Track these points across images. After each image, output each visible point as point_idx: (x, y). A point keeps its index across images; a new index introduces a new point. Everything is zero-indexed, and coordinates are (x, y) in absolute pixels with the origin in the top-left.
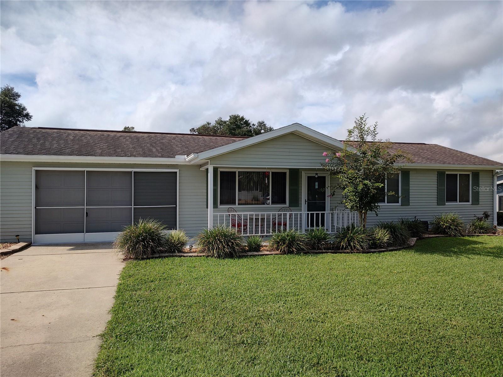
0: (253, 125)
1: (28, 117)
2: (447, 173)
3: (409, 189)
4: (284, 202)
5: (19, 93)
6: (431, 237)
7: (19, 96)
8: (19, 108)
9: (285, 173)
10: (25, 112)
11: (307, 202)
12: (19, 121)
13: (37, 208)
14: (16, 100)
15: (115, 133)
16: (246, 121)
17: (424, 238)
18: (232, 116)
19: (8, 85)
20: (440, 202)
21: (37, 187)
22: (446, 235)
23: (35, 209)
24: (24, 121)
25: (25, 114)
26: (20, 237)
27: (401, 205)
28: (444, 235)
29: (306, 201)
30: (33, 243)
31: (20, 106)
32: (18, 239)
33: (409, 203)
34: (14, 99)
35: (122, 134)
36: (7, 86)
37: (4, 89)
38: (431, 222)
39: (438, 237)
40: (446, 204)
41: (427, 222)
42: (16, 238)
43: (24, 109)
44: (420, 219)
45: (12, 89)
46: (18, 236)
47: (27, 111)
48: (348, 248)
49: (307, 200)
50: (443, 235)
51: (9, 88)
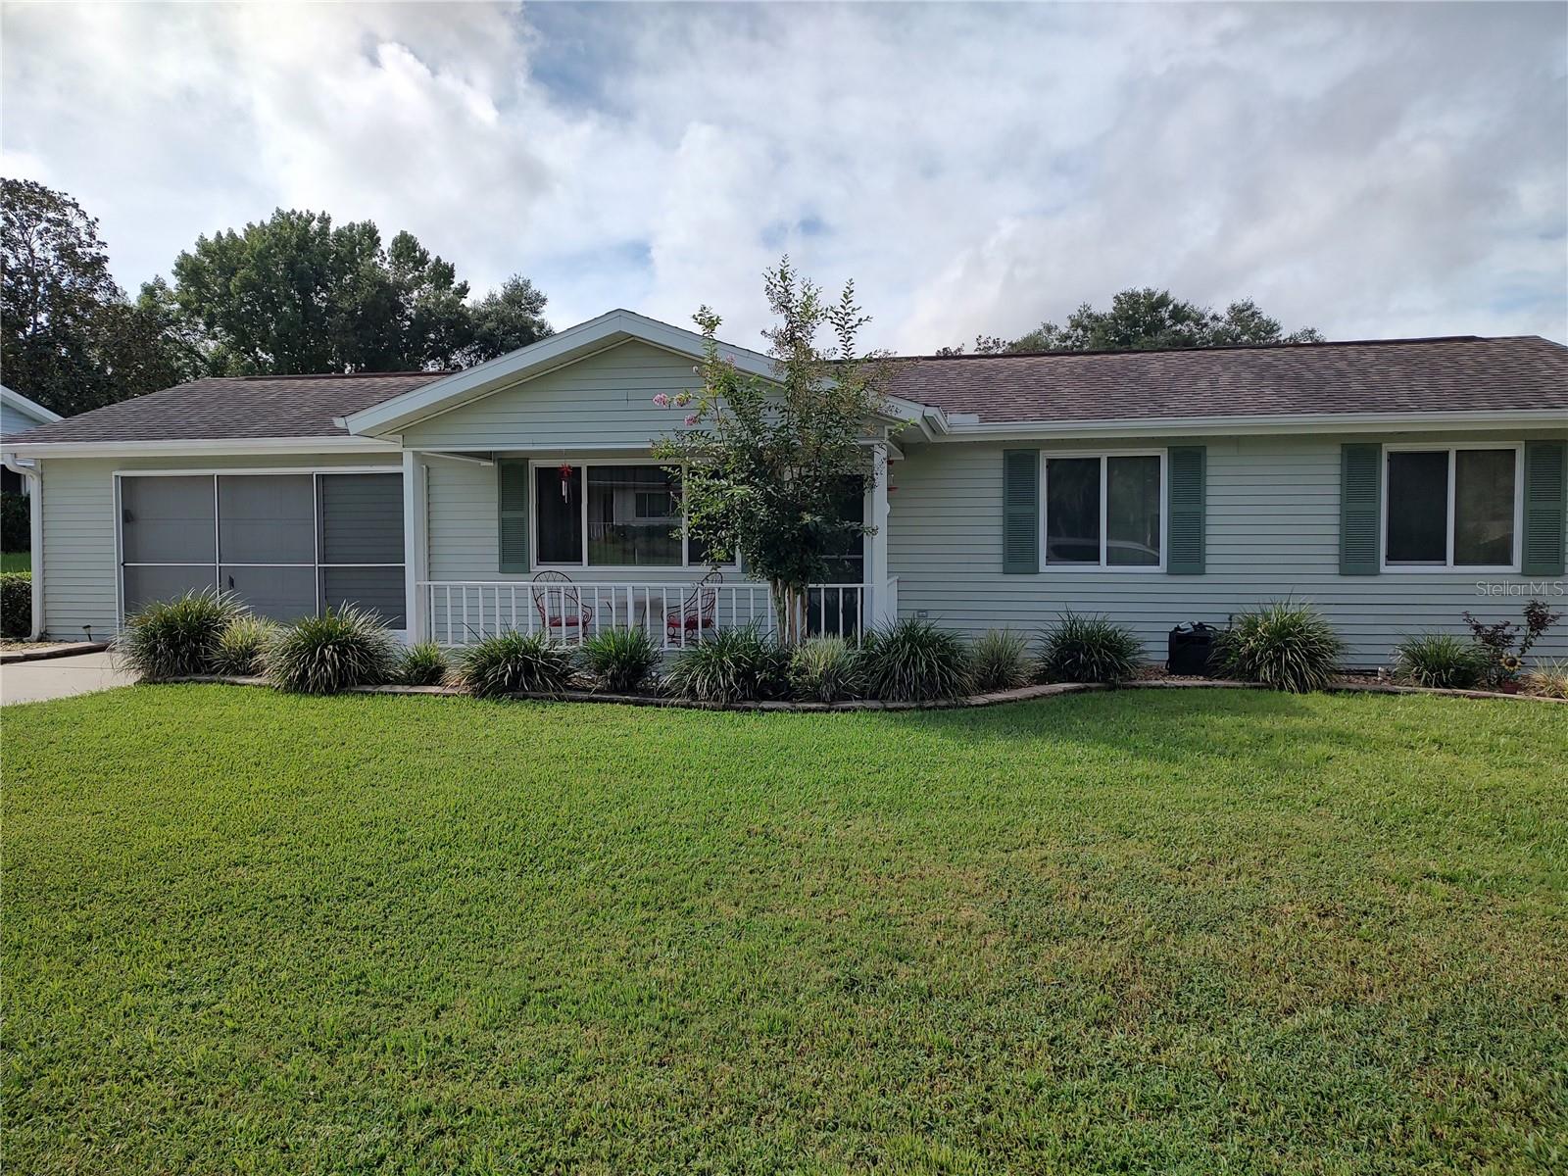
0: (1215, 318)
2: (1390, 448)
3: (1201, 515)
5: (543, 294)
7: (544, 301)
13: (126, 564)
14: (537, 313)
16: (1176, 306)
17: (1134, 688)
18: (1122, 297)
19: (518, 275)
20: (1355, 558)
21: (128, 517)
23: (122, 567)
32: (90, 636)
33: (1199, 562)
34: (533, 311)
36: (514, 278)
37: (509, 287)
40: (1384, 569)
42: (84, 632)
45: (527, 284)
46: (89, 626)
51: (521, 283)
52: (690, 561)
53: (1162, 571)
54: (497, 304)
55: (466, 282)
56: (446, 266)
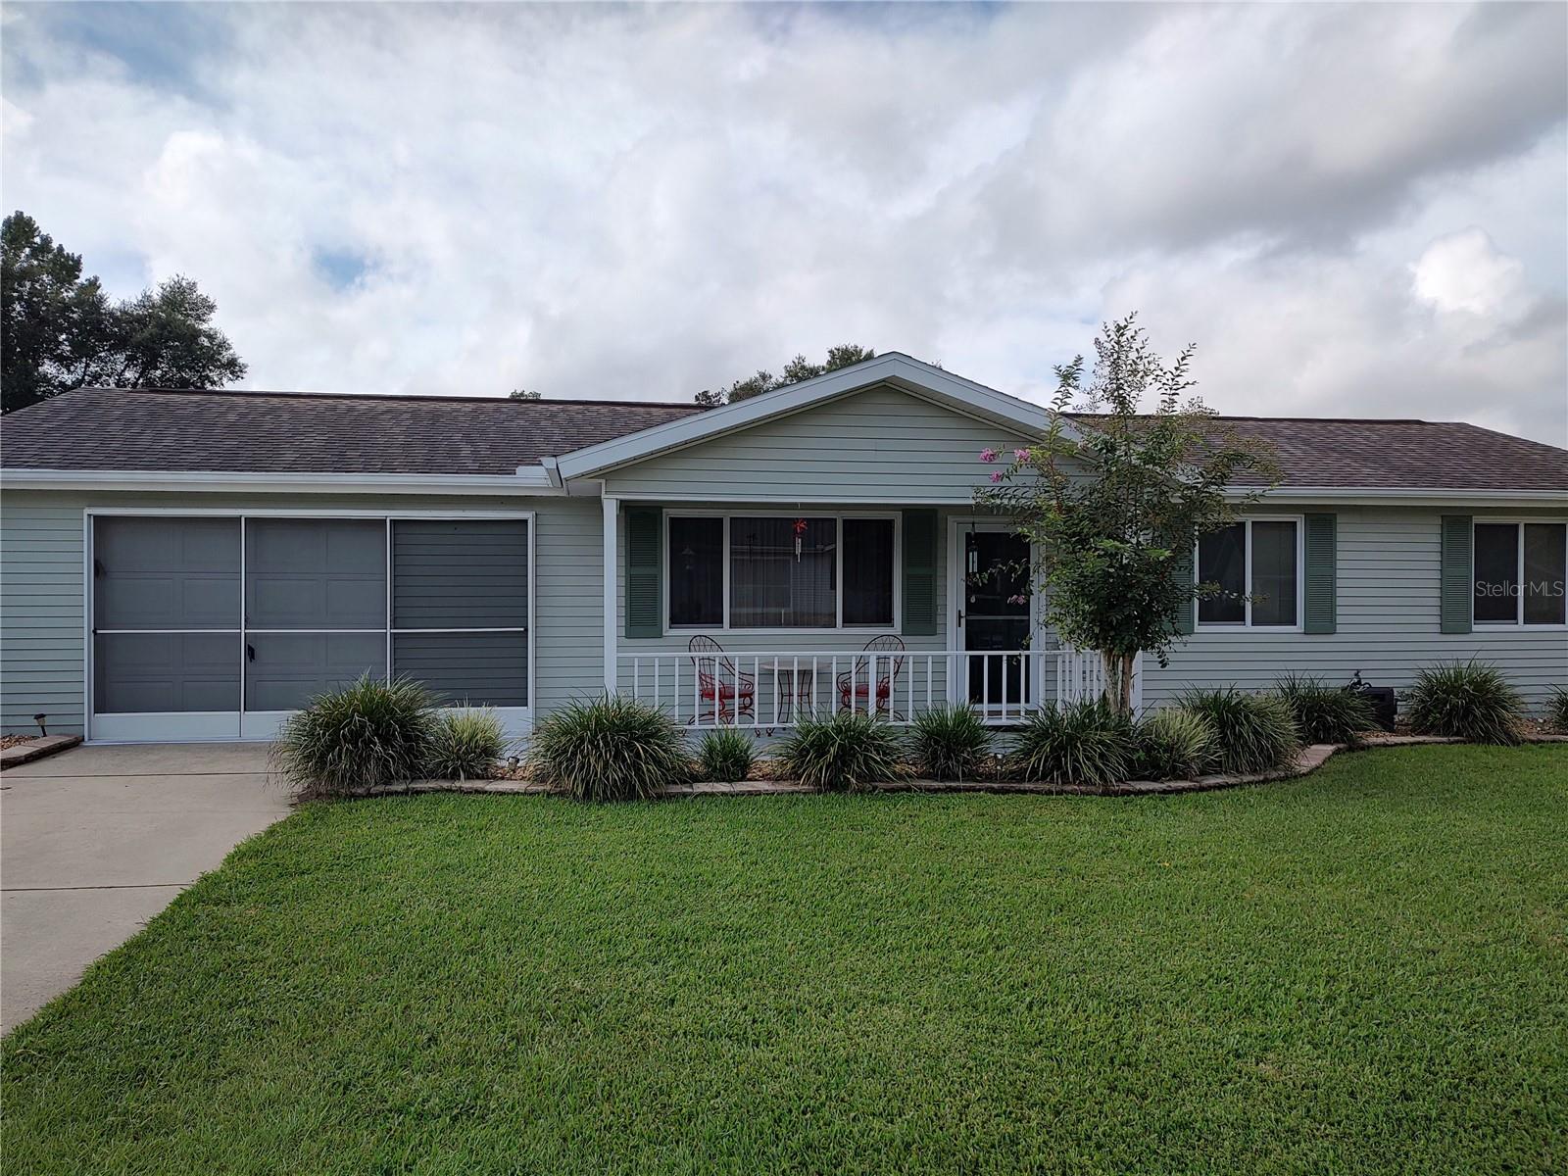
1: (233, 367)
2: (1477, 520)
3: (1333, 578)
4: (887, 620)
5: (211, 300)
6: (1396, 744)
7: (211, 308)
8: (211, 343)
9: (890, 523)
10: (226, 356)
11: (963, 621)
12: (209, 381)
13: (99, 632)
14: (204, 321)
15: (372, 403)
17: (1363, 748)
18: (836, 351)
19: (181, 275)
20: (1451, 623)
21: (99, 570)
22: (1452, 739)
23: (93, 635)
24: (225, 380)
25: (225, 361)
26: (48, 721)
27: (1303, 631)
28: (1445, 739)
29: (960, 617)
30: (86, 739)
31: (211, 337)
32: (43, 727)
33: (1333, 622)
34: (199, 318)
35: (395, 405)
36: (176, 280)
37: (168, 289)
38: (1402, 690)
39: (1423, 743)
40: (1475, 628)
41: (1390, 691)
42: (35, 723)
43: (223, 345)
44: (1367, 681)
45: (192, 286)
46: (43, 716)
47: (231, 351)
48: (1052, 778)
49: (963, 614)
50: (1444, 735)
51: (184, 284)
52: (843, 622)
53: (1299, 631)
54: (153, 306)
55: (96, 279)
56: (68, 257)
